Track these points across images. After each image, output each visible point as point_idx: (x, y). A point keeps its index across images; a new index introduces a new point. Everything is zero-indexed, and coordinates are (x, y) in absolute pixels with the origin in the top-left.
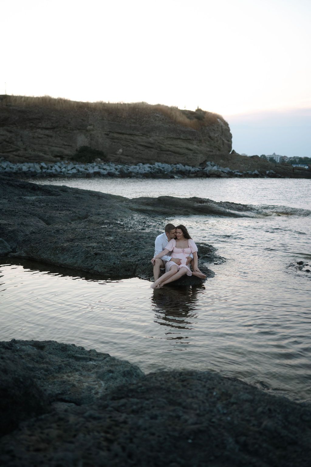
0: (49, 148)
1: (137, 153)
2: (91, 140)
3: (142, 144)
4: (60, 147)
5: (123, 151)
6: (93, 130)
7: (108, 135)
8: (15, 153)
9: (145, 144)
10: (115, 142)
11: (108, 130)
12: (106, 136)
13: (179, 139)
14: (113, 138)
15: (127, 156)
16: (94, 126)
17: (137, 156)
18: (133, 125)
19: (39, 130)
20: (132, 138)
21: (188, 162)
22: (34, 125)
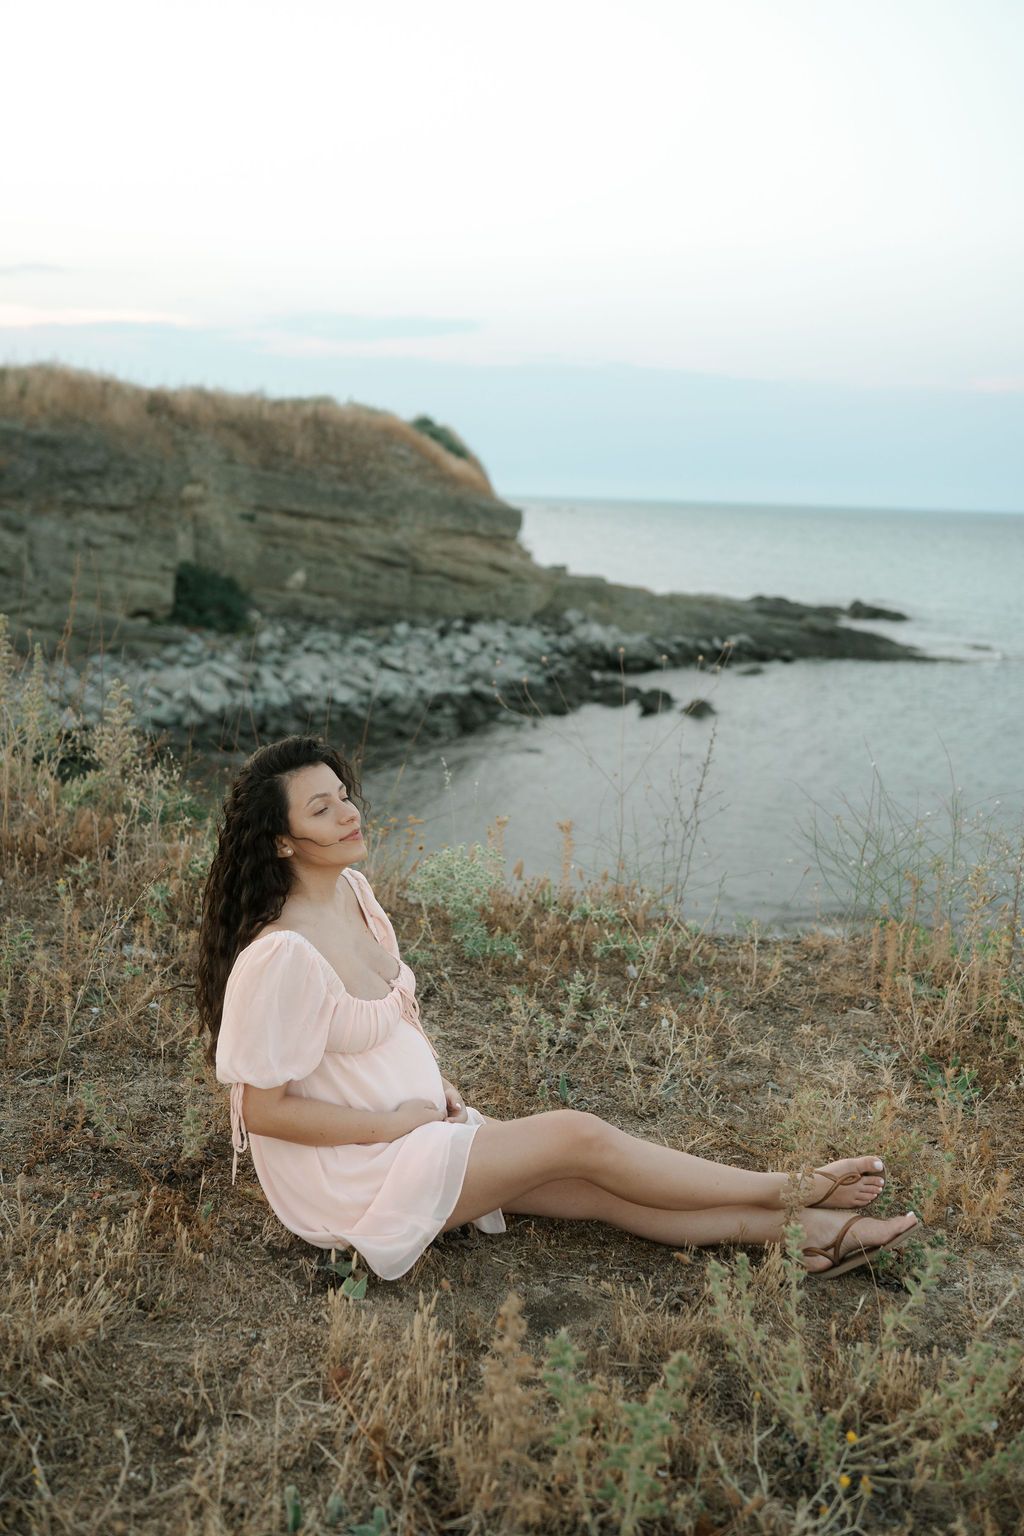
0: (120, 586)
1: (355, 585)
2: (198, 535)
3: (375, 552)
4: (153, 579)
5: (308, 579)
6: (201, 501)
7: (251, 518)
8: (29, 616)
9: (385, 554)
10: (276, 546)
11: (253, 502)
12: (245, 524)
13: (474, 534)
14: (269, 532)
15: (322, 594)
16: (206, 487)
17: (358, 594)
18: (342, 487)
19: (91, 516)
20: (340, 532)
21: (501, 611)
22: (79, 498)
